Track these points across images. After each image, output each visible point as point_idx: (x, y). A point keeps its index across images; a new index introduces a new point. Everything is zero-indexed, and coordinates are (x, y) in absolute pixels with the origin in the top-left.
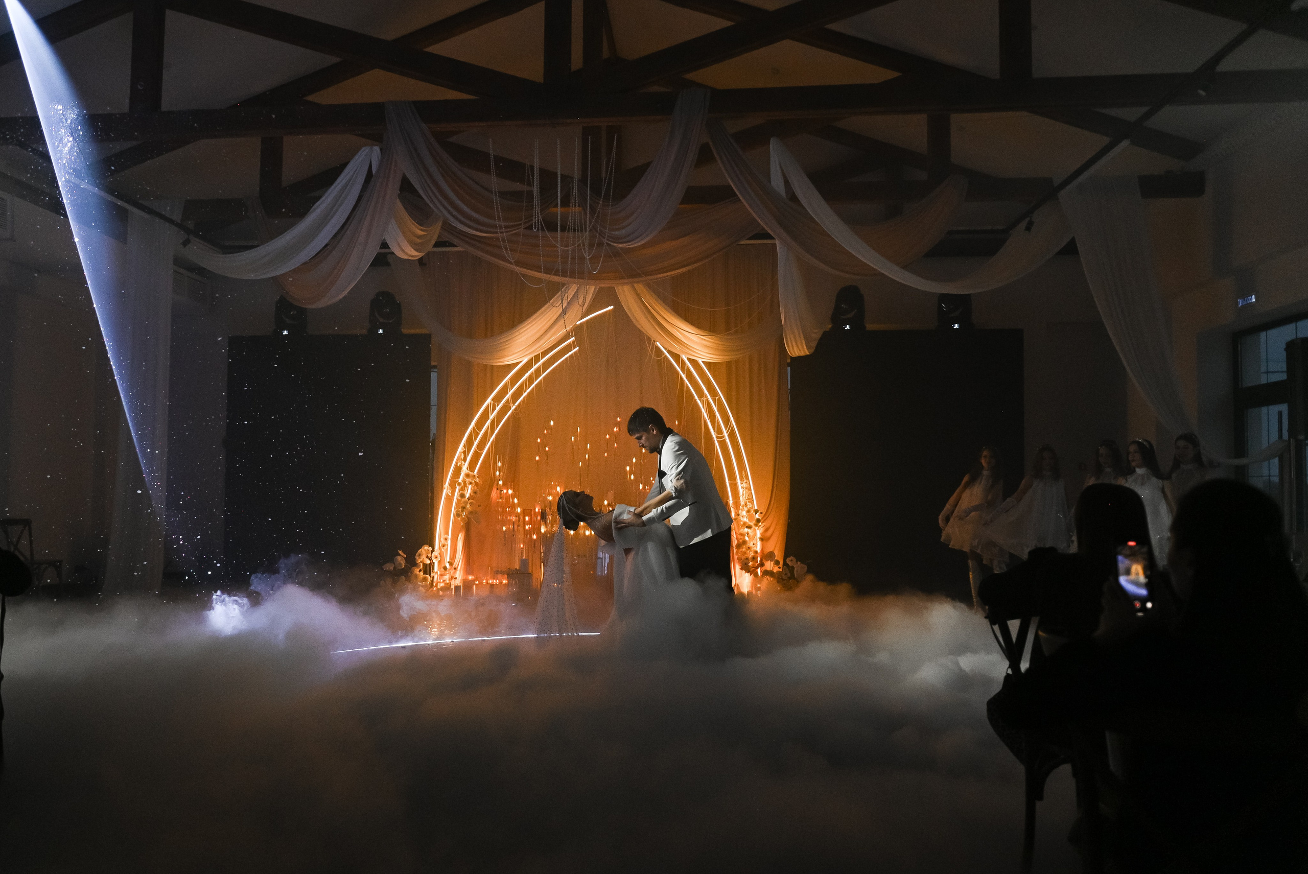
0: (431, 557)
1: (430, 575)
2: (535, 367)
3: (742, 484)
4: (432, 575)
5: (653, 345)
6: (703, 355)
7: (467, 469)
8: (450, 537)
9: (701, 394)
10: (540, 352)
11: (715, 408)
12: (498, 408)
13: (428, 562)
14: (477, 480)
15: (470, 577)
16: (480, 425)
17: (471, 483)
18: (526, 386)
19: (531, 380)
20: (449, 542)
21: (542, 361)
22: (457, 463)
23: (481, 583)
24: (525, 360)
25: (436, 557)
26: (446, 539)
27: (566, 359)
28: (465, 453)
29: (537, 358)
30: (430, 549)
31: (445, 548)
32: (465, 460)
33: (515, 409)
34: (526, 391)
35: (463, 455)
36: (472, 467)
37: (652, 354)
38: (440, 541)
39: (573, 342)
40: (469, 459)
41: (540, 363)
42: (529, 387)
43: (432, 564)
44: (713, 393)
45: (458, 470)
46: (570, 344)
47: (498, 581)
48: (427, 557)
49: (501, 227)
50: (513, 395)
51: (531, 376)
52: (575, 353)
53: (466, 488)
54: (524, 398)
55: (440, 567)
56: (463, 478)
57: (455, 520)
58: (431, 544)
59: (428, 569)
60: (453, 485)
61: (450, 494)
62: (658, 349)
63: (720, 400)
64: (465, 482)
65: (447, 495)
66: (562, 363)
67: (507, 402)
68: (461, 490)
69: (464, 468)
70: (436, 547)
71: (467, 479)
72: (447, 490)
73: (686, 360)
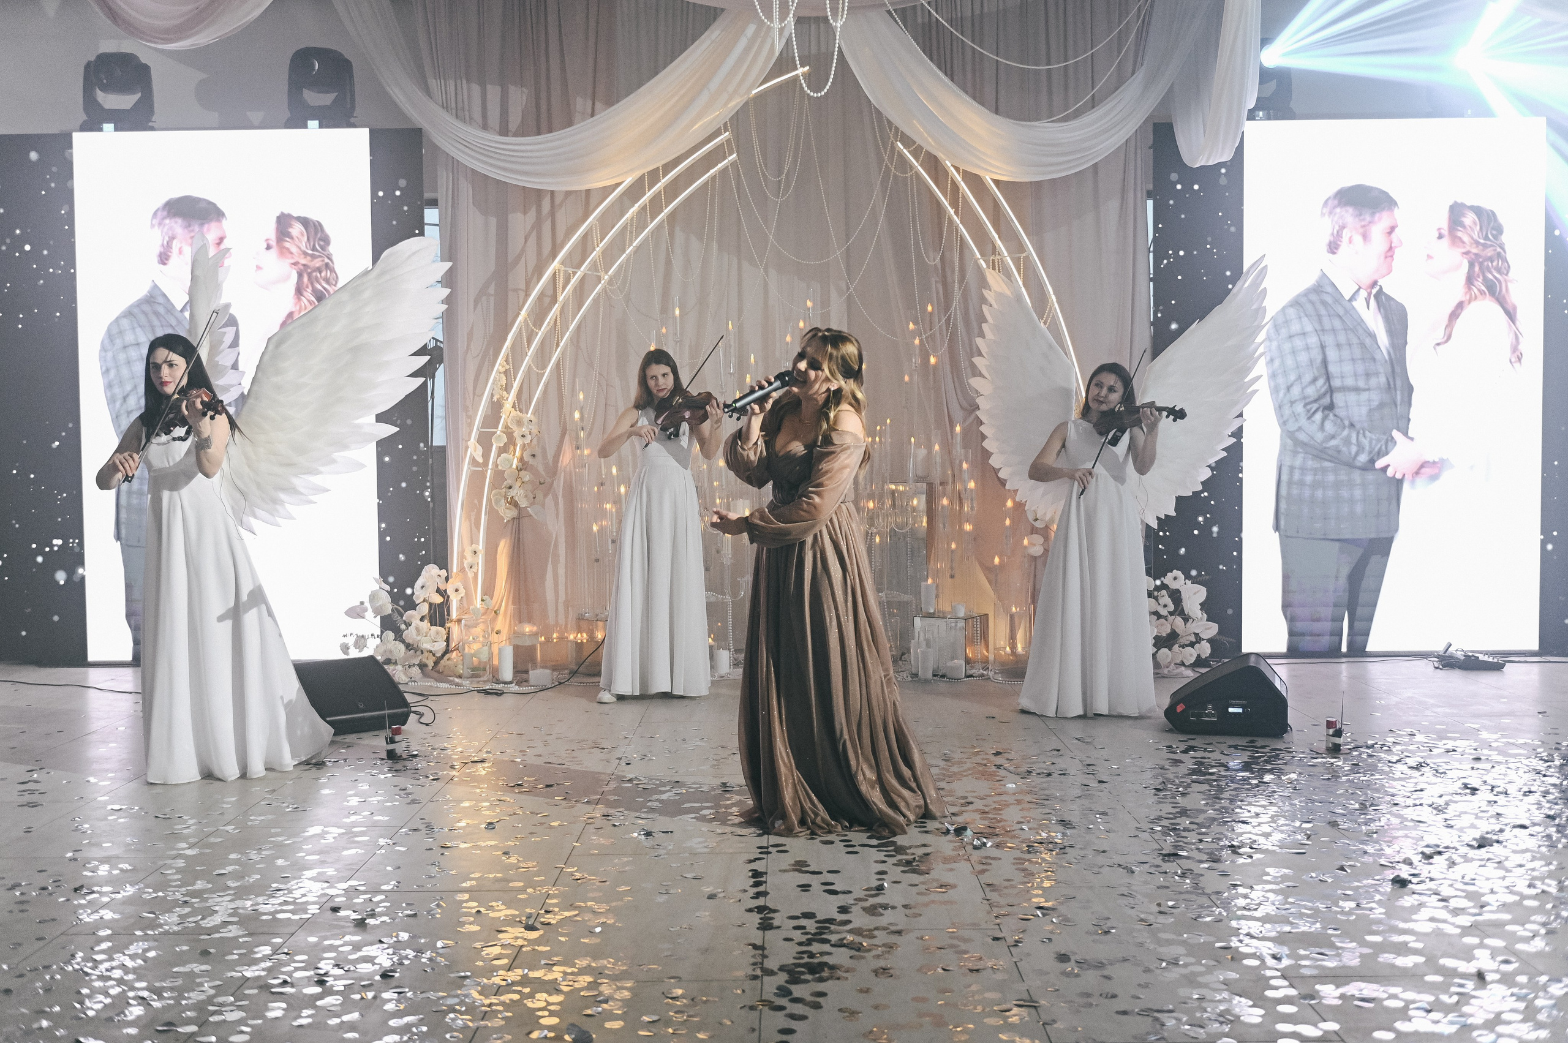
0: (445, 591)
1: (442, 625)
2: (649, 194)
4: (448, 625)
5: (893, 148)
6: (998, 167)
7: (514, 406)
8: (481, 547)
9: (988, 248)
10: (660, 164)
11: (1019, 279)
12: (574, 281)
13: (438, 599)
14: (536, 429)
15: (528, 628)
16: (538, 316)
17: (523, 436)
18: (631, 232)
19: (641, 221)
20: (481, 559)
21: (664, 181)
22: (491, 396)
23: (549, 640)
24: (629, 180)
25: (457, 590)
26: (475, 553)
27: (714, 178)
28: (509, 375)
29: (654, 176)
30: (444, 573)
31: (474, 570)
32: (507, 388)
33: (610, 282)
34: (630, 245)
35: (504, 378)
36: (522, 402)
37: (892, 164)
38: (462, 556)
39: (728, 141)
40: (516, 385)
41: (659, 186)
42: (636, 238)
43: (448, 603)
44: (1014, 246)
45: (496, 407)
46: (720, 146)
47: (585, 635)
48: (438, 591)
50: (604, 252)
51: (642, 211)
52: (733, 164)
53: (512, 448)
54: (628, 259)
55: (463, 610)
56: (506, 427)
57: (492, 512)
58: (443, 564)
59: (439, 615)
60: (485, 441)
61: (480, 460)
62: (901, 156)
63: (1027, 259)
64: (509, 434)
65: (474, 461)
66: (706, 184)
67: (594, 266)
68: (503, 450)
69: (508, 406)
70: (455, 568)
71: (514, 427)
72: (474, 450)
73: (959, 178)
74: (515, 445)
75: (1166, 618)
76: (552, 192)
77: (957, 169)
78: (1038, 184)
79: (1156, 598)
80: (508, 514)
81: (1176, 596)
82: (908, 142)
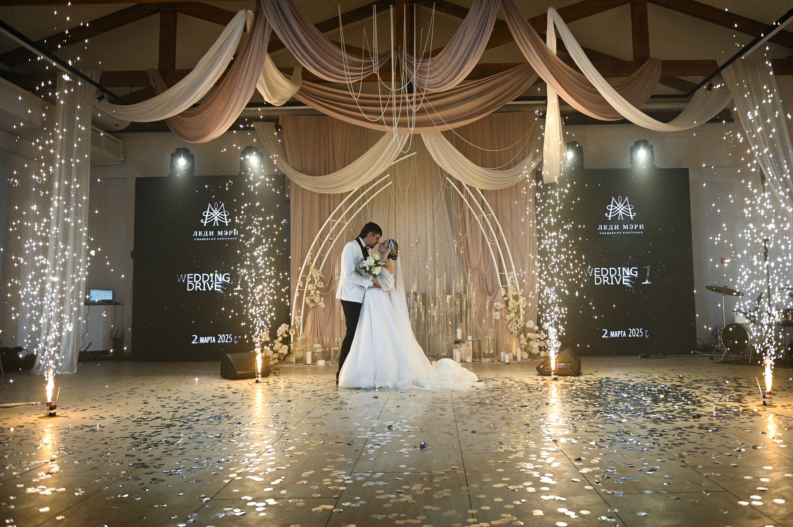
0: (289, 332)
1: (287, 344)
2: (362, 195)
3: (508, 274)
4: (289, 344)
5: (445, 179)
6: (480, 184)
7: (314, 268)
8: (302, 317)
9: (478, 212)
10: (365, 184)
11: (489, 224)
12: (335, 225)
13: (286, 335)
14: (321, 275)
16: (322, 237)
17: (317, 277)
18: (356, 208)
19: (359, 204)
20: (301, 321)
21: (367, 191)
22: (306, 264)
24: (356, 189)
25: (293, 332)
26: (300, 319)
27: (384, 189)
28: (313, 257)
29: (363, 189)
30: (288, 326)
31: (299, 326)
32: (312, 262)
33: (348, 225)
34: (355, 212)
35: (310, 257)
36: (317, 267)
37: (445, 185)
38: (295, 320)
39: (389, 177)
40: (315, 261)
42: (357, 210)
43: (289, 337)
44: (487, 211)
45: (308, 268)
46: (386, 179)
48: (286, 332)
49: (348, 76)
50: (347, 214)
51: (359, 201)
52: (390, 185)
54: (354, 218)
55: (295, 340)
56: (311, 275)
57: (306, 304)
58: (288, 322)
59: (286, 341)
60: (304, 280)
61: (302, 286)
62: (448, 181)
63: (492, 216)
64: (312, 276)
65: (300, 287)
66: (381, 192)
67: (342, 220)
68: (310, 283)
69: (312, 267)
70: (292, 324)
71: (314, 274)
72: (300, 283)
73: (468, 189)
74: (314, 281)
75: (543, 340)
76: (329, 195)
77: (467, 186)
78: (497, 190)
79: (539, 333)
80: (312, 305)
81: (546, 332)
82: (450, 177)
